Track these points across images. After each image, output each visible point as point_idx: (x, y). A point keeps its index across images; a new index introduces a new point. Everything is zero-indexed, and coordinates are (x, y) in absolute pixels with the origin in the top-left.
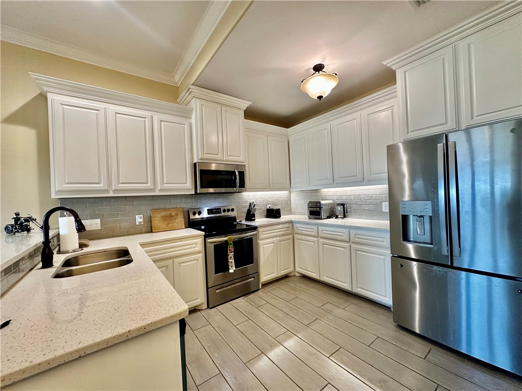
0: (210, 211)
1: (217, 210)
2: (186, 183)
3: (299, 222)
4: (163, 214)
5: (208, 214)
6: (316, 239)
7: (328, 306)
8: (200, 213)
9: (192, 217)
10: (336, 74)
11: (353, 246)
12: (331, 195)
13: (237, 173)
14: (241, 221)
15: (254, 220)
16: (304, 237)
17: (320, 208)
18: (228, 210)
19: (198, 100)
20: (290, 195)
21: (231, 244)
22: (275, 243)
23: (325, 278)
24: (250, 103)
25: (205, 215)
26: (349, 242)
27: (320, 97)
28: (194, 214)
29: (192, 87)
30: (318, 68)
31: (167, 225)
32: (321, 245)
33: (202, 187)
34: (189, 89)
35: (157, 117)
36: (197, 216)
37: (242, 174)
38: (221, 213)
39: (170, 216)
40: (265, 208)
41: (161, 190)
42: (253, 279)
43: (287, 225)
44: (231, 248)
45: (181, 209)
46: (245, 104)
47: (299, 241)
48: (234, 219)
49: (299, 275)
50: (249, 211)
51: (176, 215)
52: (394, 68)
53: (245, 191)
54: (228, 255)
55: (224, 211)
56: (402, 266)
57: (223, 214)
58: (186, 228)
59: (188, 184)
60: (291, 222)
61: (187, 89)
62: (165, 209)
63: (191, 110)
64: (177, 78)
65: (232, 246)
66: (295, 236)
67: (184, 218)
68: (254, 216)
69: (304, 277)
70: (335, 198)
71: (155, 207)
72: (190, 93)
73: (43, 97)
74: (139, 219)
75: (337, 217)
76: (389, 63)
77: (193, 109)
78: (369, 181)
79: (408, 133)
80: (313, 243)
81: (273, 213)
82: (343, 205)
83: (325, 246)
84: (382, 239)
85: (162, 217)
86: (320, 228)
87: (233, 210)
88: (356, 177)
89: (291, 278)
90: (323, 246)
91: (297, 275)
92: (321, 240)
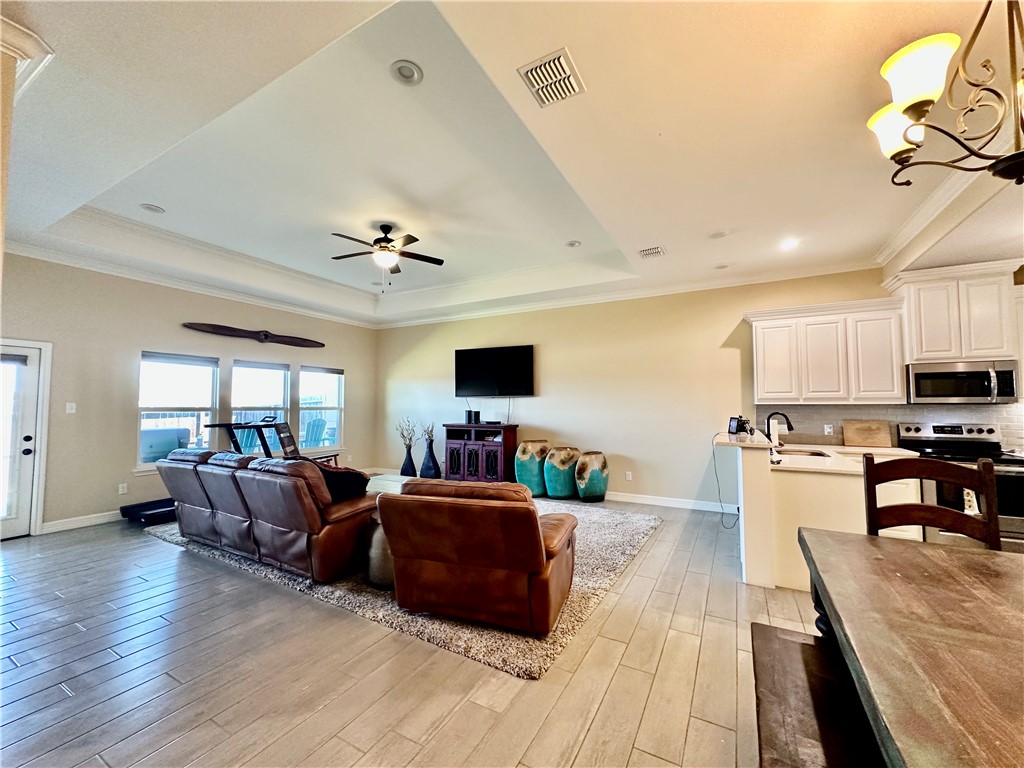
0: (937, 429)
1: (955, 429)
2: (893, 391)
4: (859, 426)
5: (935, 433)
8: (918, 430)
9: (903, 434)
13: (993, 374)
14: (1013, 451)
18: (980, 431)
19: (912, 286)
25: (928, 433)
28: (908, 430)
29: (902, 273)
31: (865, 440)
33: (918, 394)
35: (851, 318)
36: (912, 434)
37: (1006, 374)
38: (962, 433)
39: (869, 429)
41: (855, 399)
45: (887, 423)
46: (1016, 265)
48: (995, 446)
51: (878, 429)
53: (1017, 402)
55: (970, 431)
57: (965, 435)
58: (893, 446)
59: (896, 392)
62: (861, 421)
63: (901, 300)
67: (891, 433)
71: (848, 417)
72: (900, 279)
73: (746, 324)
74: (828, 430)
85: (857, 429)
87: (991, 431)
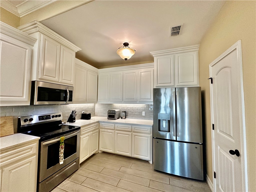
0: (41, 118)
1: (48, 117)
2: (22, 97)
3: (104, 122)
5: (39, 120)
6: (113, 131)
7: (123, 169)
8: (31, 120)
9: (22, 123)
10: (135, 51)
11: (133, 133)
12: (118, 107)
13: (68, 91)
14: (65, 123)
15: (75, 122)
16: (106, 130)
17: (115, 114)
18: (56, 116)
19: (42, 35)
20: (95, 105)
21: (63, 143)
22: (90, 136)
23: (117, 151)
24: (81, 49)
25: (35, 120)
26: (131, 132)
27: (126, 59)
28: (25, 121)
29: (39, 23)
30: (126, 45)
32: (116, 134)
33: (39, 100)
34: (36, 24)
36: (28, 123)
37: (71, 92)
38: (50, 119)
40: (80, 113)
42: (75, 163)
43: (96, 124)
44: (63, 145)
45: (12, 117)
46: (77, 49)
47: (103, 132)
48: (60, 122)
49: (101, 152)
50: (71, 116)
52: (153, 56)
53: (72, 103)
54: (59, 151)
55: (53, 117)
56: (158, 142)
57: (52, 119)
58: (15, 133)
59: (24, 97)
60: (98, 122)
61: (33, 23)
64: (21, 11)
65: (63, 144)
66: (101, 130)
67: (14, 125)
68: (75, 119)
69: (104, 153)
70: (121, 108)
72: (36, 27)
75: (122, 118)
76: (152, 53)
77: (37, 39)
78: (139, 102)
79: (158, 84)
80: (111, 133)
81: (86, 116)
82: (125, 112)
83: (118, 134)
84: (147, 130)
86: (116, 125)
87: (60, 116)
88: (134, 100)
89: (96, 155)
90: (117, 134)
91: (100, 152)
92: (116, 131)
